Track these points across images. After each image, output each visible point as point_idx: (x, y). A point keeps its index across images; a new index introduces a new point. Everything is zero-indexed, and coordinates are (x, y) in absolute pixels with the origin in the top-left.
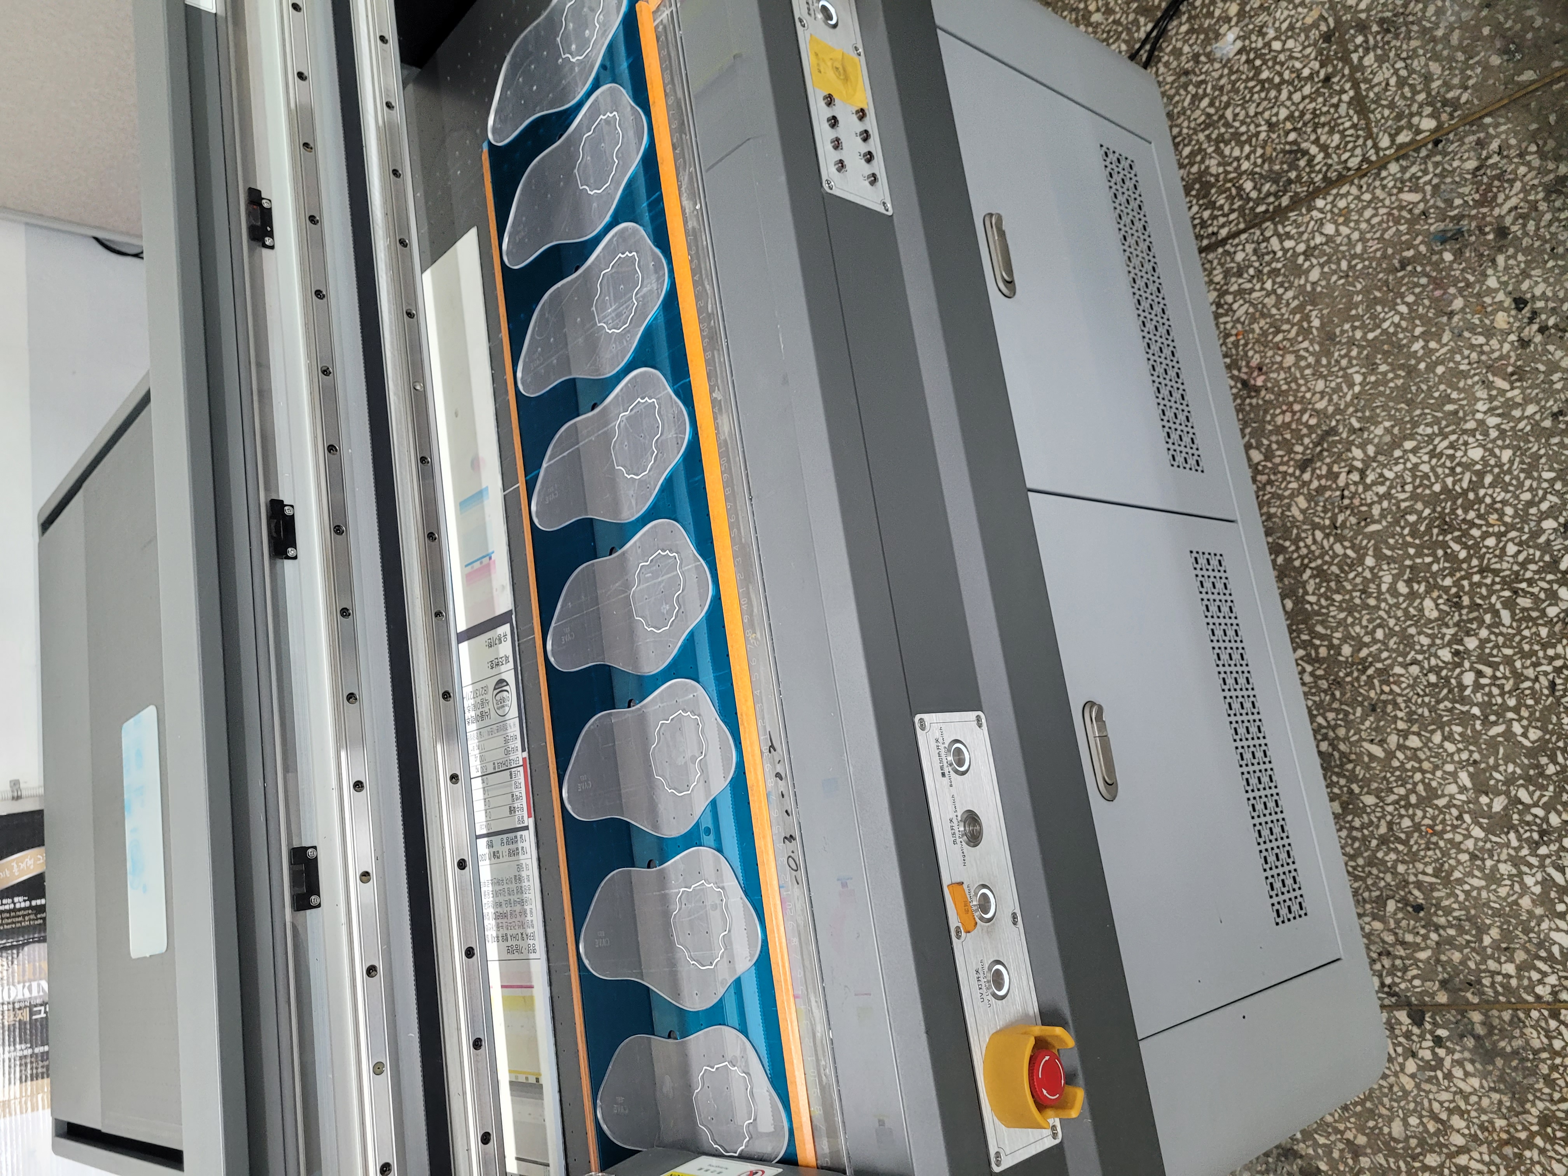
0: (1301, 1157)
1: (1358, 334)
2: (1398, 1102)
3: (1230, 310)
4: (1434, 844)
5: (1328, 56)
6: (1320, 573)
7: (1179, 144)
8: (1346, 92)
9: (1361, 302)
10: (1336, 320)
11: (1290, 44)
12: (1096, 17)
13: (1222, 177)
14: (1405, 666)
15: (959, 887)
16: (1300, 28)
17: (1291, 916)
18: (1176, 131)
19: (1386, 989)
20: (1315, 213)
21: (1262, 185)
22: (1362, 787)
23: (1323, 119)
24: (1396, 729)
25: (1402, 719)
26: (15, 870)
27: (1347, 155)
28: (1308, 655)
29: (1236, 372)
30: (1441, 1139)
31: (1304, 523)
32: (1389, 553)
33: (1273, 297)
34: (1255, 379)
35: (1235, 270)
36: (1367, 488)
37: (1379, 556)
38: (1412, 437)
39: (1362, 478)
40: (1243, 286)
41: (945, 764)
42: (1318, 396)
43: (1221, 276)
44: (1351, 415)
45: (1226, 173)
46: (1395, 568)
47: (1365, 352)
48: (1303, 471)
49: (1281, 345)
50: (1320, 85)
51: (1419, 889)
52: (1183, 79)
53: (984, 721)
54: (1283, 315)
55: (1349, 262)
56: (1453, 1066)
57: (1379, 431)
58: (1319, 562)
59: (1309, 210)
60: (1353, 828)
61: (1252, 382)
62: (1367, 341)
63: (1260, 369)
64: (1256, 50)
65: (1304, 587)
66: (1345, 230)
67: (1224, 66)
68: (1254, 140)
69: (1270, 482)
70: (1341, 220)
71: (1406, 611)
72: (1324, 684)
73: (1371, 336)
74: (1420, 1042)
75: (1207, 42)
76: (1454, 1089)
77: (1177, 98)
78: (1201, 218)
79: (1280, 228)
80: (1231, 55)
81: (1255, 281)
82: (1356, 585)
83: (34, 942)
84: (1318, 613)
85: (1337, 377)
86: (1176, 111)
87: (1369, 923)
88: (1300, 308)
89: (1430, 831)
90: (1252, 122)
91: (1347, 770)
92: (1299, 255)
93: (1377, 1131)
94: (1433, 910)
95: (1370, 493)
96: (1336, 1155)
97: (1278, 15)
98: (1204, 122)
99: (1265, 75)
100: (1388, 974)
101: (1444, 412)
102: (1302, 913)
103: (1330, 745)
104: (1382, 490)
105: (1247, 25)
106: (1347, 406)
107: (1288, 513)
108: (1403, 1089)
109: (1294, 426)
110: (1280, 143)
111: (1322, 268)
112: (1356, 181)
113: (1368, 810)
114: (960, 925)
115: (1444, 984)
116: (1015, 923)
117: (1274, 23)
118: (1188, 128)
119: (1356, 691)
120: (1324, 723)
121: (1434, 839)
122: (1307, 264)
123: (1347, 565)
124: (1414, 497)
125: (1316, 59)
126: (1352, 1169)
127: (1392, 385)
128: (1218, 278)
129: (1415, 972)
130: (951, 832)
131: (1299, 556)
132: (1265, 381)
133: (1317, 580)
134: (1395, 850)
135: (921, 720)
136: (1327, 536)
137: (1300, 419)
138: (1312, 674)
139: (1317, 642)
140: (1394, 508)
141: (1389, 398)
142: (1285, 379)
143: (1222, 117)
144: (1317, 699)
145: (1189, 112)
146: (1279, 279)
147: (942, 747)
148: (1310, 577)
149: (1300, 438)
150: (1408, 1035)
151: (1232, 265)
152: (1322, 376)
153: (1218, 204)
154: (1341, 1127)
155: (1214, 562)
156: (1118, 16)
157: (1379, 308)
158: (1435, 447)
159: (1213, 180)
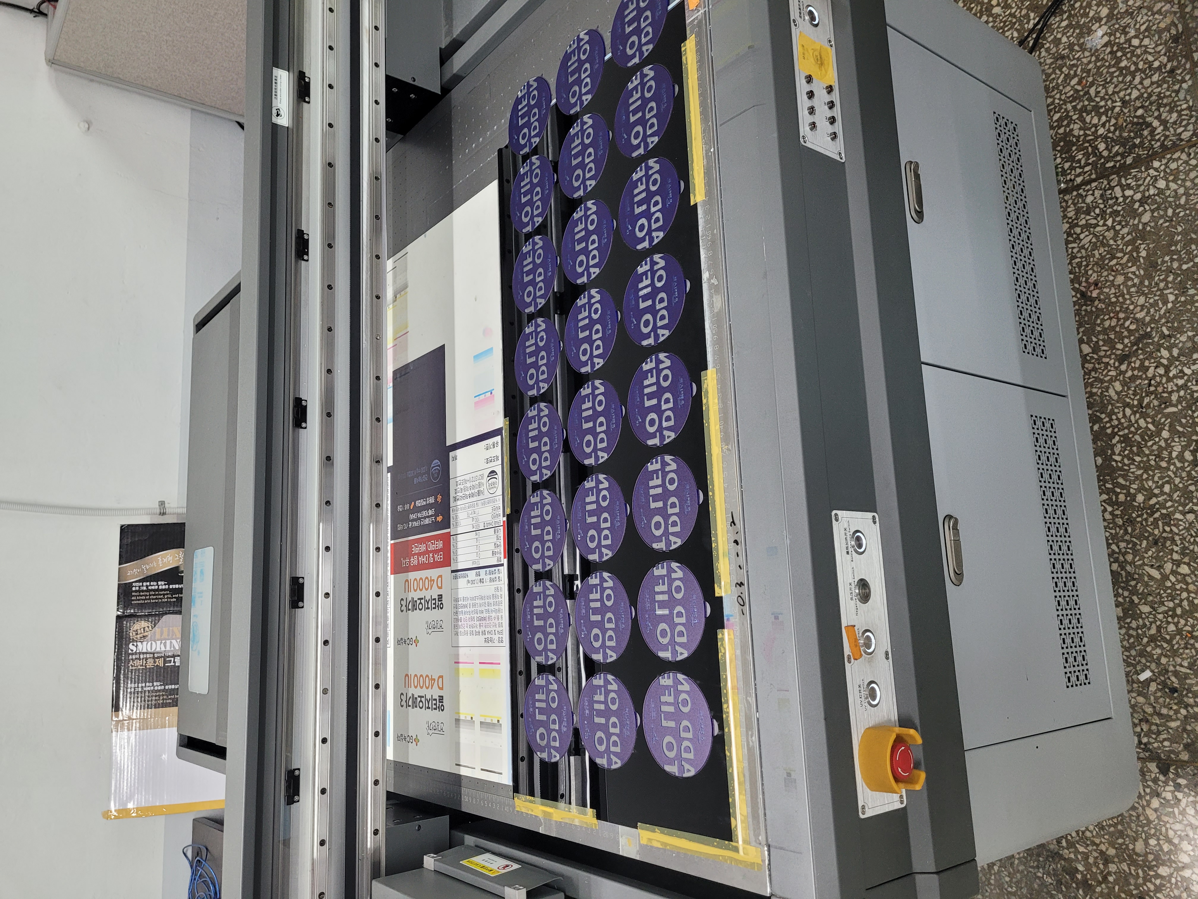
0: (1065, 859)
1: (1175, 265)
2: (1143, 827)
3: (1078, 238)
4: (1191, 644)
5: (1175, 53)
6: (1126, 440)
7: (1051, 110)
8: (1185, 81)
9: (1180, 241)
10: (1159, 253)
11: (1146, 41)
12: (997, 10)
13: (1082, 138)
14: (1184, 514)
15: (852, 628)
16: (1155, 30)
17: (1078, 683)
18: (1050, 100)
19: (1142, 746)
20: (1151, 171)
21: (1113, 146)
22: (1140, 599)
23: (1165, 101)
24: (1172, 559)
25: (1177, 552)
26: (160, 563)
27: (1182, 129)
28: (1110, 499)
29: (1077, 286)
30: (1172, 857)
31: (1118, 402)
32: (1181, 429)
33: (1112, 231)
34: (1091, 292)
35: (1085, 209)
36: (1169, 380)
37: (1172, 430)
39: (1166, 372)
40: (1089, 222)
41: (850, 546)
42: (1139, 308)
43: (1073, 213)
44: (1163, 325)
45: (1086, 135)
46: (1184, 441)
47: (1179, 279)
48: (1121, 363)
49: (1114, 268)
50: (1166, 74)
51: (1176, 677)
52: (1060, 62)
53: (877, 520)
54: (1119, 245)
55: (1174, 210)
56: (1187, 806)
57: (1183, 338)
58: (1126, 431)
59: (1147, 170)
60: (1130, 628)
61: (1089, 294)
62: (1181, 269)
63: (1096, 285)
64: (1119, 44)
65: (1112, 450)
66: (1173, 186)
67: (1092, 56)
68: (1110, 112)
69: (1094, 369)
70: (1171, 178)
71: (1189, 474)
72: (1120, 522)
74: (1164, 787)
75: (1081, 35)
76: (1185, 822)
77: (1053, 76)
78: (1062, 168)
79: (1123, 180)
80: (1099, 47)
81: (1099, 219)
82: (1153, 451)
83: (169, 613)
84: (1121, 469)
85: (1155, 295)
86: (1051, 85)
87: (1135, 698)
88: (1132, 242)
89: (1190, 636)
90: (1110, 99)
91: (1131, 586)
92: (1136, 201)
93: (1124, 847)
94: (1184, 693)
95: (1172, 383)
96: (1091, 860)
97: (1139, 19)
98: (1072, 95)
99: (1123, 64)
100: (1145, 735)
102: (1087, 682)
103: (1119, 566)
104: (1180, 382)
105: (1113, 25)
106: (1161, 317)
107: (1106, 394)
108: (1147, 819)
109: (1118, 329)
110: (1130, 116)
111: (1153, 213)
112: (1186, 150)
113: (1144, 616)
114: (851, 654)
115: (1187, 747)
116: (887, 658)
117: (1135, 25)
118: (1060, 99)
119: (1144, 529)
120: (1117, 550)
121: (1192, 641)
122: (1141, 209)
123: (1148, 435)
125: (1165, 55)
126: (1102, 872)
128: (1071, 214)
129: (1165, 736)
130: (850, 592)
131: (1112, 426)
132: (1099, 294)
133: (1123, 445)
134: (1161, 647)
135: (836, 515)
136: (1134, 413)
137: (1123, 324)
138: (1111, 513)
139: (1118, 490)
140: (1188, 396)
142: (1115, 294)
143: (1087, 93)
144: (1113, 531)
145: (1061, 88)
146: (1118, 219)
147: (848, 534)
148: (1118, 442)
149: (1121, 339)
150: (1155, 781)
151: (1083, 205)
152: (1143, 294)
153: (1077, 158)
154: (1097, 841)
155: (1048, 425)
156: (1013, 11)
159: (1074, 140)
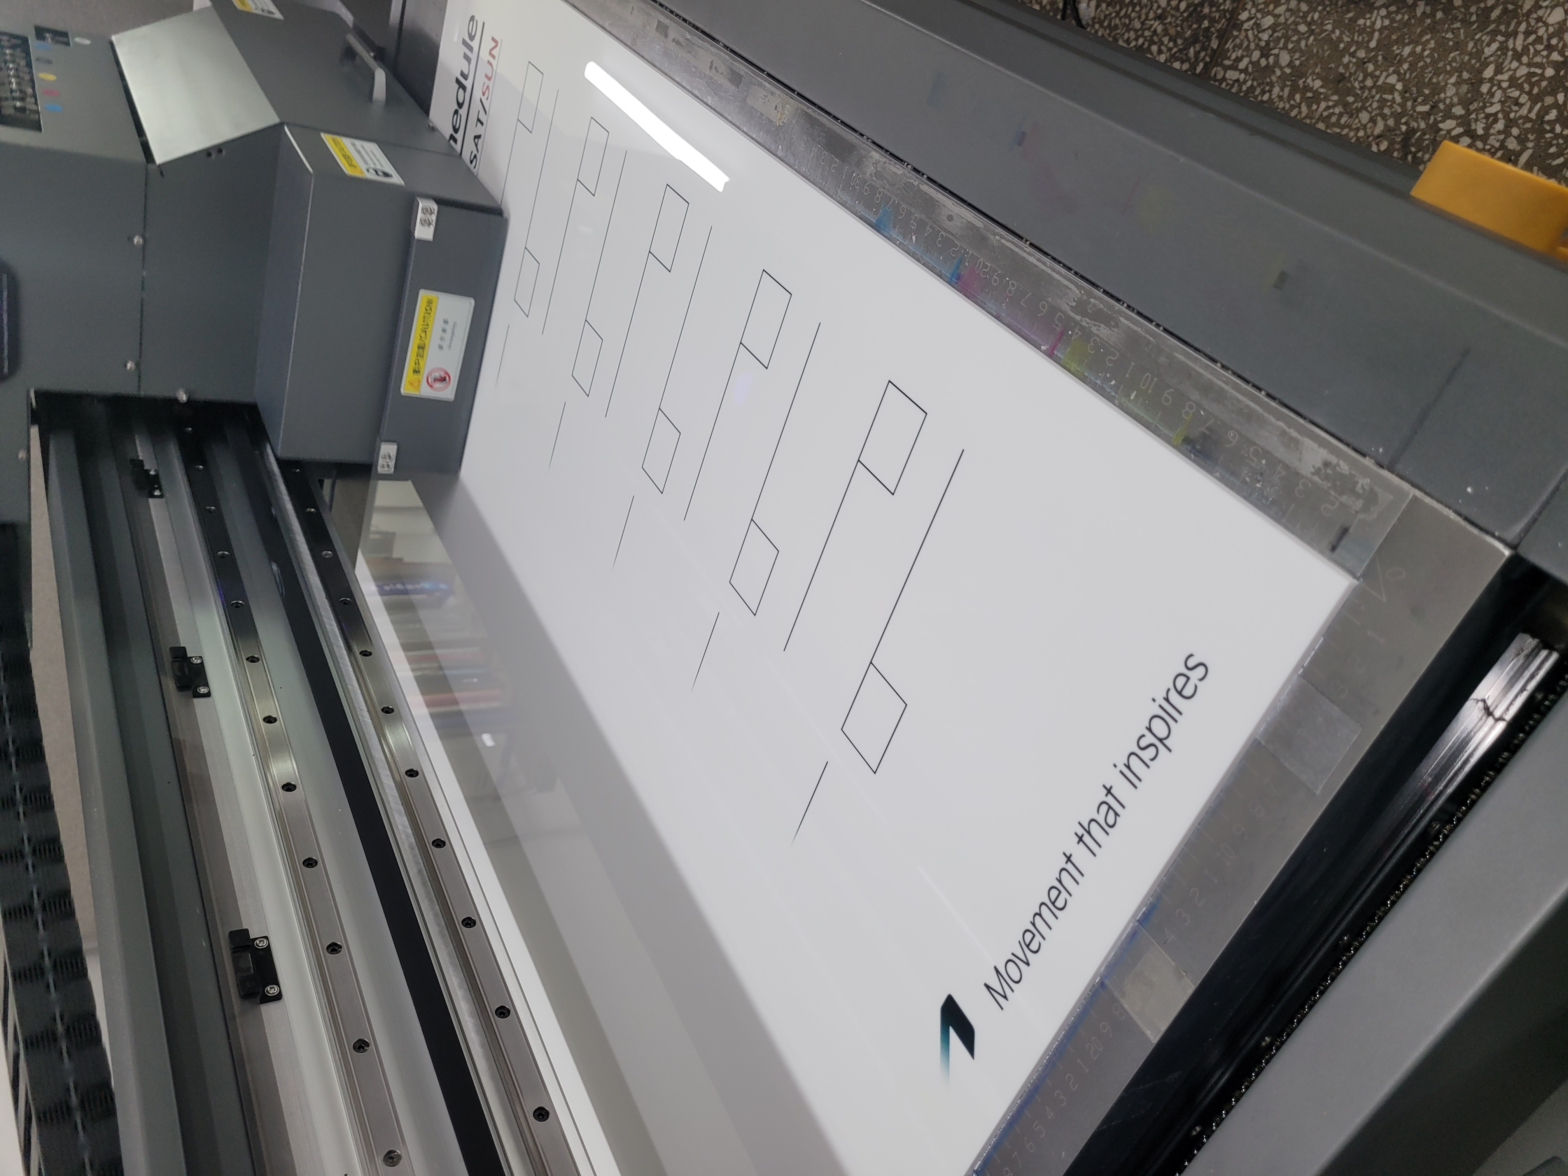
9: (1342, 33)
10: (1333, 65)
20: (1246, 26)
21: (1186, 55)
32: (1560, 160)
38: (1485, 65)
42: (1369, 125)
44: (1413, 107)
47: (1380, 58)
55: (1305, 22)
57: (1451, 91)
62: (1373, 50)
66: (1281, 10)
68: (1155, 39)
73: (1373, 44)
79: (1227, 62)
85: (1373, 97)
88: (1294, 89)
90: (1145, 29)
92: (1258, 61)
95: (1492, 137)
101: (1494, 21)
104: (1500, 125)
106: (1403, 105)
110: (1177, 19)
111: (1287, 48)
122: (1271, 60)
124: (1535, 99)
127: (1426, 53)
140: (1529, 125)
141: (1434, 62)
152: (1359, 110)
157: (1361, 22)
158: (1514, 49)
